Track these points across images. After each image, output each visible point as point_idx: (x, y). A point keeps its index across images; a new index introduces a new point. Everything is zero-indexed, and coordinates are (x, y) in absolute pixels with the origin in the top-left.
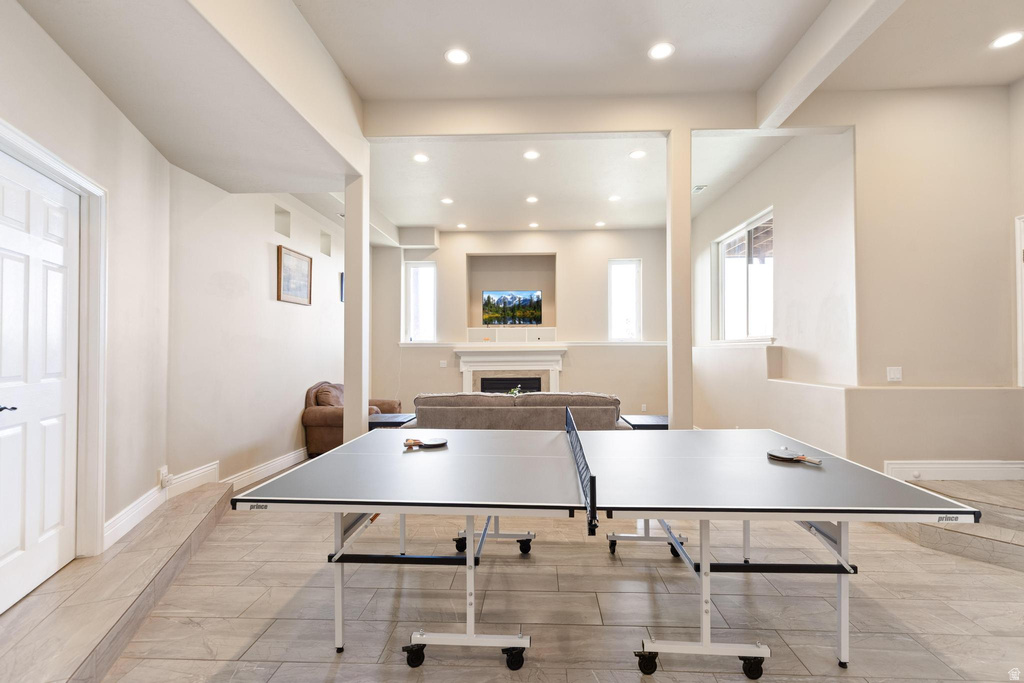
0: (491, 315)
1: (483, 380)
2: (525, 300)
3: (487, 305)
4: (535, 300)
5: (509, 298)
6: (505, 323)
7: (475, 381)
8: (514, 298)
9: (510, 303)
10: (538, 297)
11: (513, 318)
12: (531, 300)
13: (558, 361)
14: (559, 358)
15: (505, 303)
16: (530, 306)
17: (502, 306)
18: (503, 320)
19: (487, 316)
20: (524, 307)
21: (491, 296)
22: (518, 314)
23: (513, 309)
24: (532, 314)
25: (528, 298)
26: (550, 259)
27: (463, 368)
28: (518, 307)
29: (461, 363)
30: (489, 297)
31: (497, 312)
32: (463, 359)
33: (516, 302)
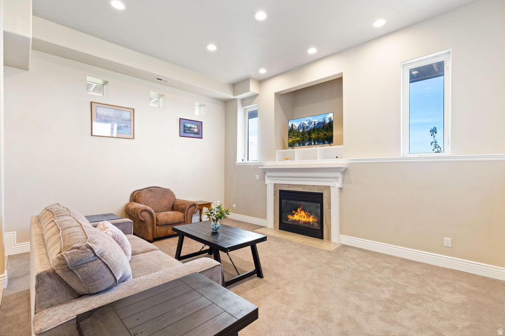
0: (294, 139)
1: (281, 191)
2: (319, 123)
3: (291, 131)
4: (328, 122)
5: (306, 123)
6: (304, 145)
7: (275, 192)
8: (310, 123)
9: (307, 127)
10: (330, 119)
11: (310, 140)
12: (324, 123)
13: (338, 178)
14: (339, 175)
15: (303, 128)
16: (323, 127)
17: (301, 131)
18: (302, 143)
19: (291, 141)
20: (318, 130)
21: (294, 124)
22: (313, 136)
23: (309, 133)
24: (325, 135)
25: (322, 121)
26: (337, 82)
27: (268, 181)
28: (314, 130)
29: (266, 177)
30: (292, 125)
31: (298, 136)
32: (268, 174)
33: (312, 126)
